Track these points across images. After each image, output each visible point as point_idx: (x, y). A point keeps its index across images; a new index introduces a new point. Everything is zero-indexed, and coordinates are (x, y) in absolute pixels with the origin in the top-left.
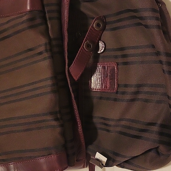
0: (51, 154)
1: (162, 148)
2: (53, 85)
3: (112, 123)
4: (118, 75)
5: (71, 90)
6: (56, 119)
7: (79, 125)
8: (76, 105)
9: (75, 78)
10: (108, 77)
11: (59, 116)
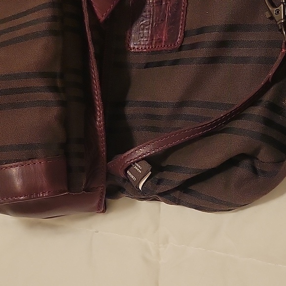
0: (33, 159)
1: (265, 156)
2: (54, 18)
3: (163, 112)
4: (186, 12)
5: (89, 37)
6: (54, 89)
7: (98, 109)
8: (95, 69)
9: (99, 15)
10: (165, 20)
11: (59, 83)
